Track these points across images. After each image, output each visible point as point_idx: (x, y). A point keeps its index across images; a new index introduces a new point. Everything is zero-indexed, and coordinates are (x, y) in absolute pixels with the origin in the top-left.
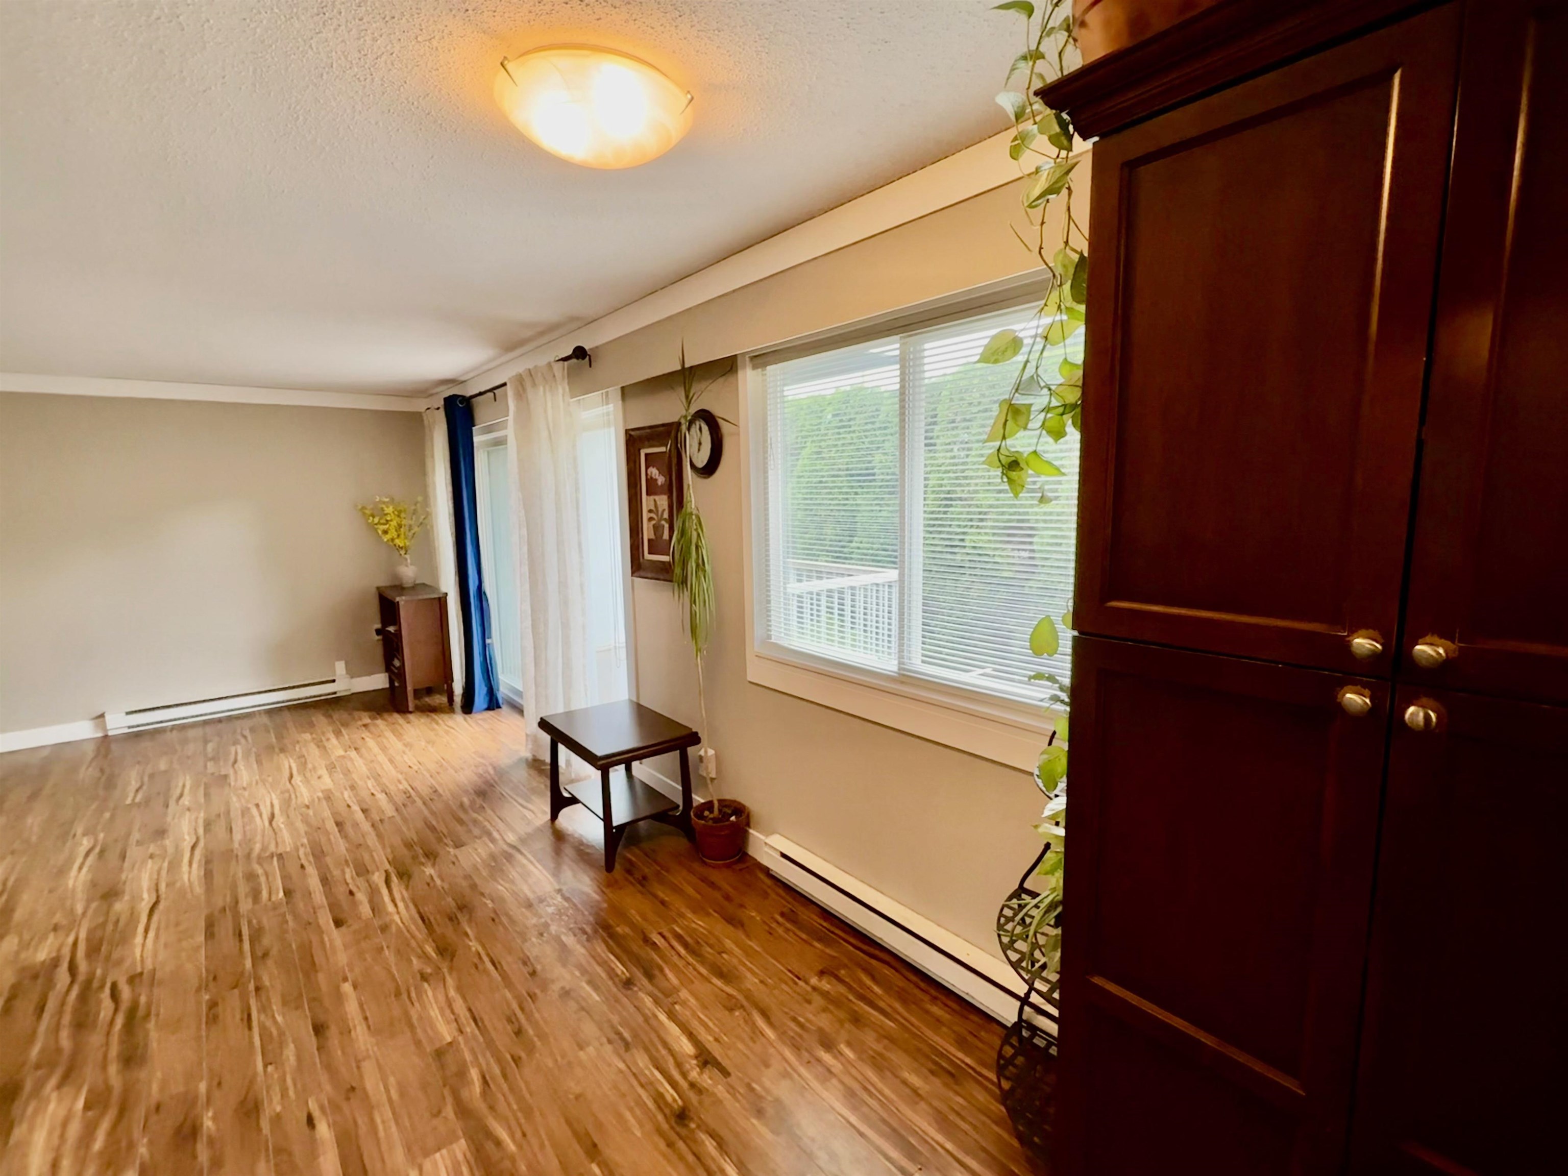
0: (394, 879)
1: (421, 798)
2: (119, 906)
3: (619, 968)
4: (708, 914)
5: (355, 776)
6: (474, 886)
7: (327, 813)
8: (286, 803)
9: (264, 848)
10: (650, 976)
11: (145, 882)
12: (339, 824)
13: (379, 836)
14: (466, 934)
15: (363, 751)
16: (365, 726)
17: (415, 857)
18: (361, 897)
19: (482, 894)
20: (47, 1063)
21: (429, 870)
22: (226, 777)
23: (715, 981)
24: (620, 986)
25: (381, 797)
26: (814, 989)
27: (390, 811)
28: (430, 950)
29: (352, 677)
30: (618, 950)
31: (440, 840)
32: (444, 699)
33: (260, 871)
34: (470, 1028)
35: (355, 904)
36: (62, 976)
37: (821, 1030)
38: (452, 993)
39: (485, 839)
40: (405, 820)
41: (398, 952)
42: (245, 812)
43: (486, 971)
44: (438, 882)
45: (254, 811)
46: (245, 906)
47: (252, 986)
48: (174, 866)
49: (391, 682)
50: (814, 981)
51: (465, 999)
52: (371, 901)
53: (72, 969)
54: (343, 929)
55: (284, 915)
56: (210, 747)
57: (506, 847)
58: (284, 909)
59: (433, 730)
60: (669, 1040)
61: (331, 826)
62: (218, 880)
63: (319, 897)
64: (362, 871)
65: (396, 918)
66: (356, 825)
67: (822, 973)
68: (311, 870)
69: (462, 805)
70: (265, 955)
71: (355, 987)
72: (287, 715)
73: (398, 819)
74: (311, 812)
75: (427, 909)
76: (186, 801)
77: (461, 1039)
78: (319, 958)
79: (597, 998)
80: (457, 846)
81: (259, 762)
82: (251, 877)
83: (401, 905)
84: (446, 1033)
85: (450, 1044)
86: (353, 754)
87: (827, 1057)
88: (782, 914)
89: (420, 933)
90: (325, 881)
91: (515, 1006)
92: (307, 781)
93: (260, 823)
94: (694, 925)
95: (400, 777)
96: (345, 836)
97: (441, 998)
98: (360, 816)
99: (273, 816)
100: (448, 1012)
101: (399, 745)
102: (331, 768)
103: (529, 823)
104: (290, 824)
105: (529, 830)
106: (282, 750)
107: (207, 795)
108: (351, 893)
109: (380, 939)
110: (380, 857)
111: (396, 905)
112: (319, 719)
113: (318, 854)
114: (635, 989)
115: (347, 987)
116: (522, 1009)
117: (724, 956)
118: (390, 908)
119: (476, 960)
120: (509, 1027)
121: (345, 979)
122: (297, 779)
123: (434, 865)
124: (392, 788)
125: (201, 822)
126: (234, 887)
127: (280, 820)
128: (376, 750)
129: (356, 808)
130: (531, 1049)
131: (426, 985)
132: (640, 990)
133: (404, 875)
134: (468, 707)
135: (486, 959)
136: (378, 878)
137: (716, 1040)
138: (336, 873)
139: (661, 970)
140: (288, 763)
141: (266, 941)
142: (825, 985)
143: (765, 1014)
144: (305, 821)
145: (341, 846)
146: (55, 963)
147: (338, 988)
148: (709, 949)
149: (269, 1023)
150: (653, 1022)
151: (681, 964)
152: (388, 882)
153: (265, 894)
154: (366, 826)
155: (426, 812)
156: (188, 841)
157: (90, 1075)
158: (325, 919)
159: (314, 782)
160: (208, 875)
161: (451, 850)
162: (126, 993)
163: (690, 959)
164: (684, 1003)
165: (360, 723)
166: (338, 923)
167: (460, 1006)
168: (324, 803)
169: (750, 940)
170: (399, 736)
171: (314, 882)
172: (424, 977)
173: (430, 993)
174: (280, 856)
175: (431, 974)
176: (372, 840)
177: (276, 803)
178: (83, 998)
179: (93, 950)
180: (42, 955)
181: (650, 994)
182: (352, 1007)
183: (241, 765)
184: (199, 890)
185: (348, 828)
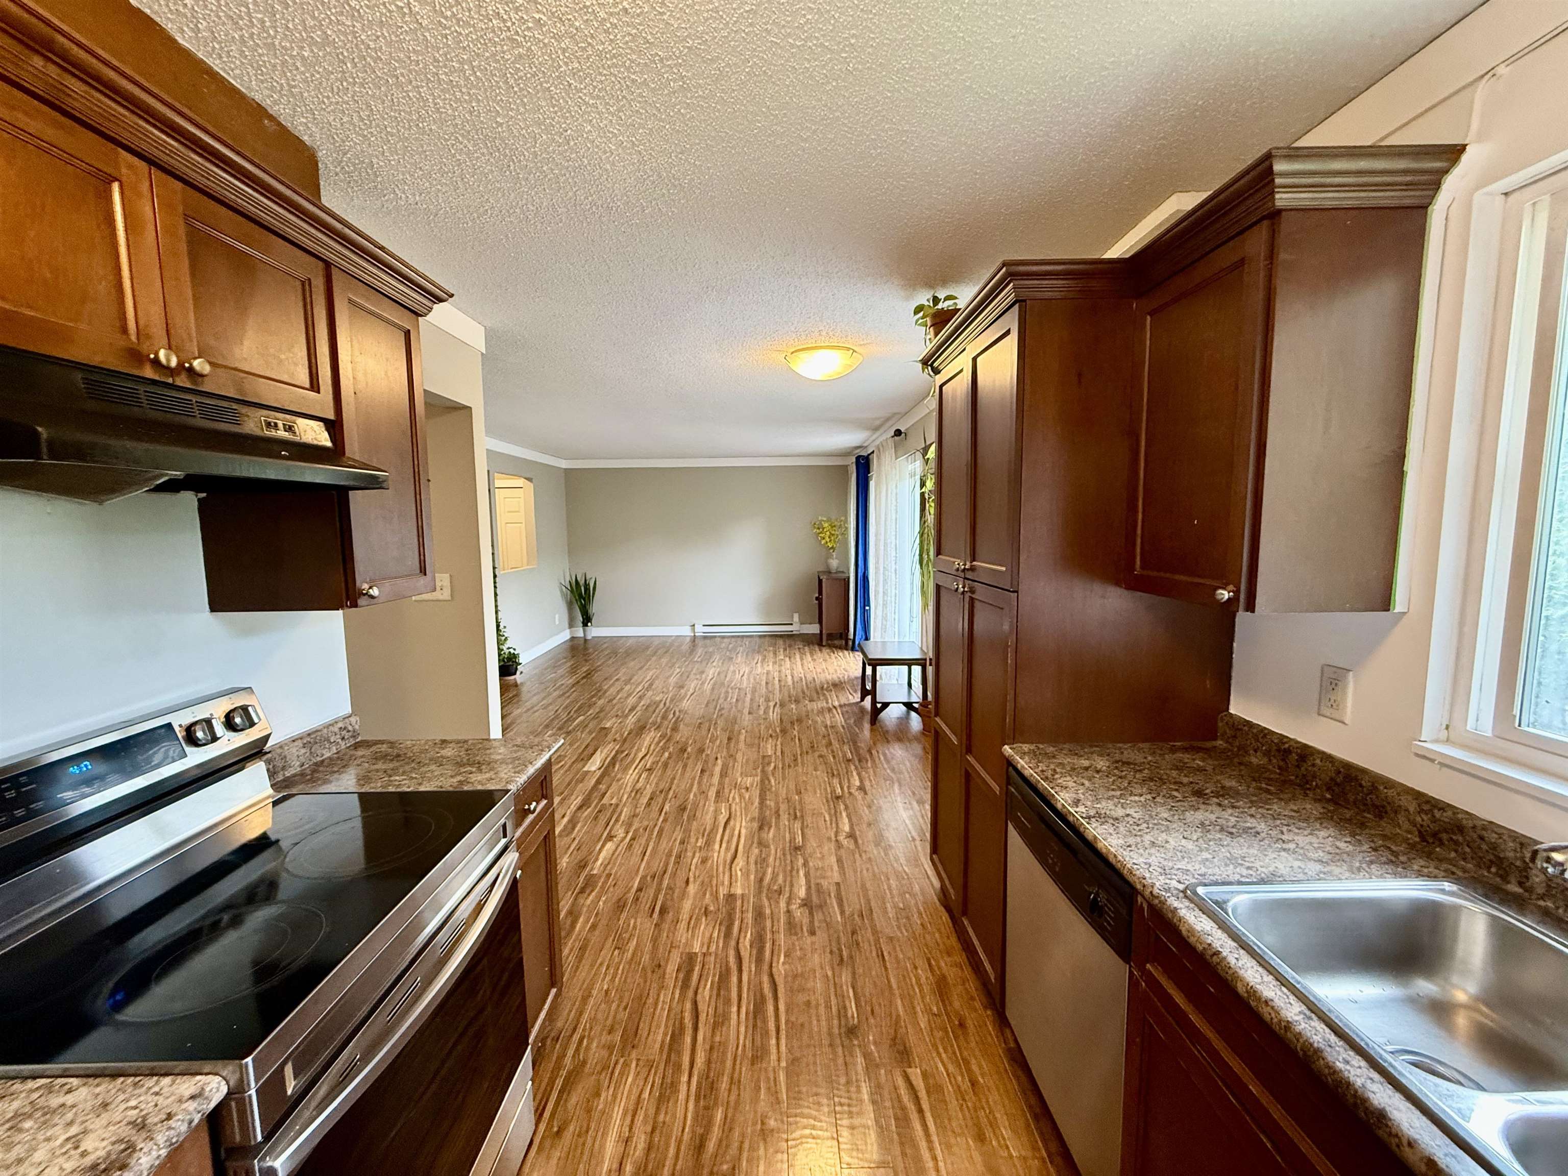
0: (778, 705)
1: (806, 681)
2: (683, 691)
6: (807, 715)
7: (764, 680)
8: (751, 672)
9: (736, 684)
11: (692, 686)
12: (767, 683)
13: (782, 689)
14: (794, 729)
17: (790, 701)
18: (762, 708)
19: (809, 719)
20: (654, 723)
21: (794, 706)
25: (790, 677)
27: (790, 682)
28: (778, 729)
31: (804, 697)
33: (731, 691)
35: (759, 709)
36: (662, 705)
39: (824, 701)
40: (796, 686)
42: (734, 672)
44: (794, 711)
45: (737, 673)
46: (721, 701)
48: (703, 683)
52: (765, 710)
53: (665, 704)
54: (751, 715)
55: (733, 707)
58: (734, 704)
59: (830, 655)
61: (764, 683)
62: (716, 691)
63: (747, 704)
64: (767, 700)
65: (771, 717)
66: (773, 685)
68: (749, 695)
70: (722, 715)
73: (794, 686)
74: (758, 678)
75: (784, 718)
80: (810, 701)
82: (727, 692)
83: (776, 713)
90: (752, 699)
92: (762, 666)
93: (738, 676)
96: (768, 686)
98: (777, 682)
102: (775, 663)
104: (748, 679)
108: (759, 705)
110: (776, 697)
111: (773, 714)
113: (754, 691)
118: (771, 714)
123: (796, 705)
125: (717, 672)
126: (720, 694)
127: (745, 677)
128: (798, 659)
129: (777, 679)
133: (783, 705)
134: (847, 649)
136: (772, 704)
138: (758, 698)
140: (758, 657)
141: (725, 711)
144: (755, 679)
145: (763, 691)
146: (661, 701)
152: (774, 706)
153: (730, 696)
154: (777, 685)
156: (711, 677)
157: (663, 729)
158: (746, 712)
159: (765, 667)
160: (713, 689)
161: (807, 702)
162: (677, 713)
166: (750, 713)
168: (765, 676)
170: (812, 655)
171: (748, 699)
174: (740, 688)
176: (777, 691)
177: (747, 672)
178: (666, 711)
179: (672, 700)
180: (658, 698)
183: (740, 655)
184: (708, 692)
185: (770, 685)
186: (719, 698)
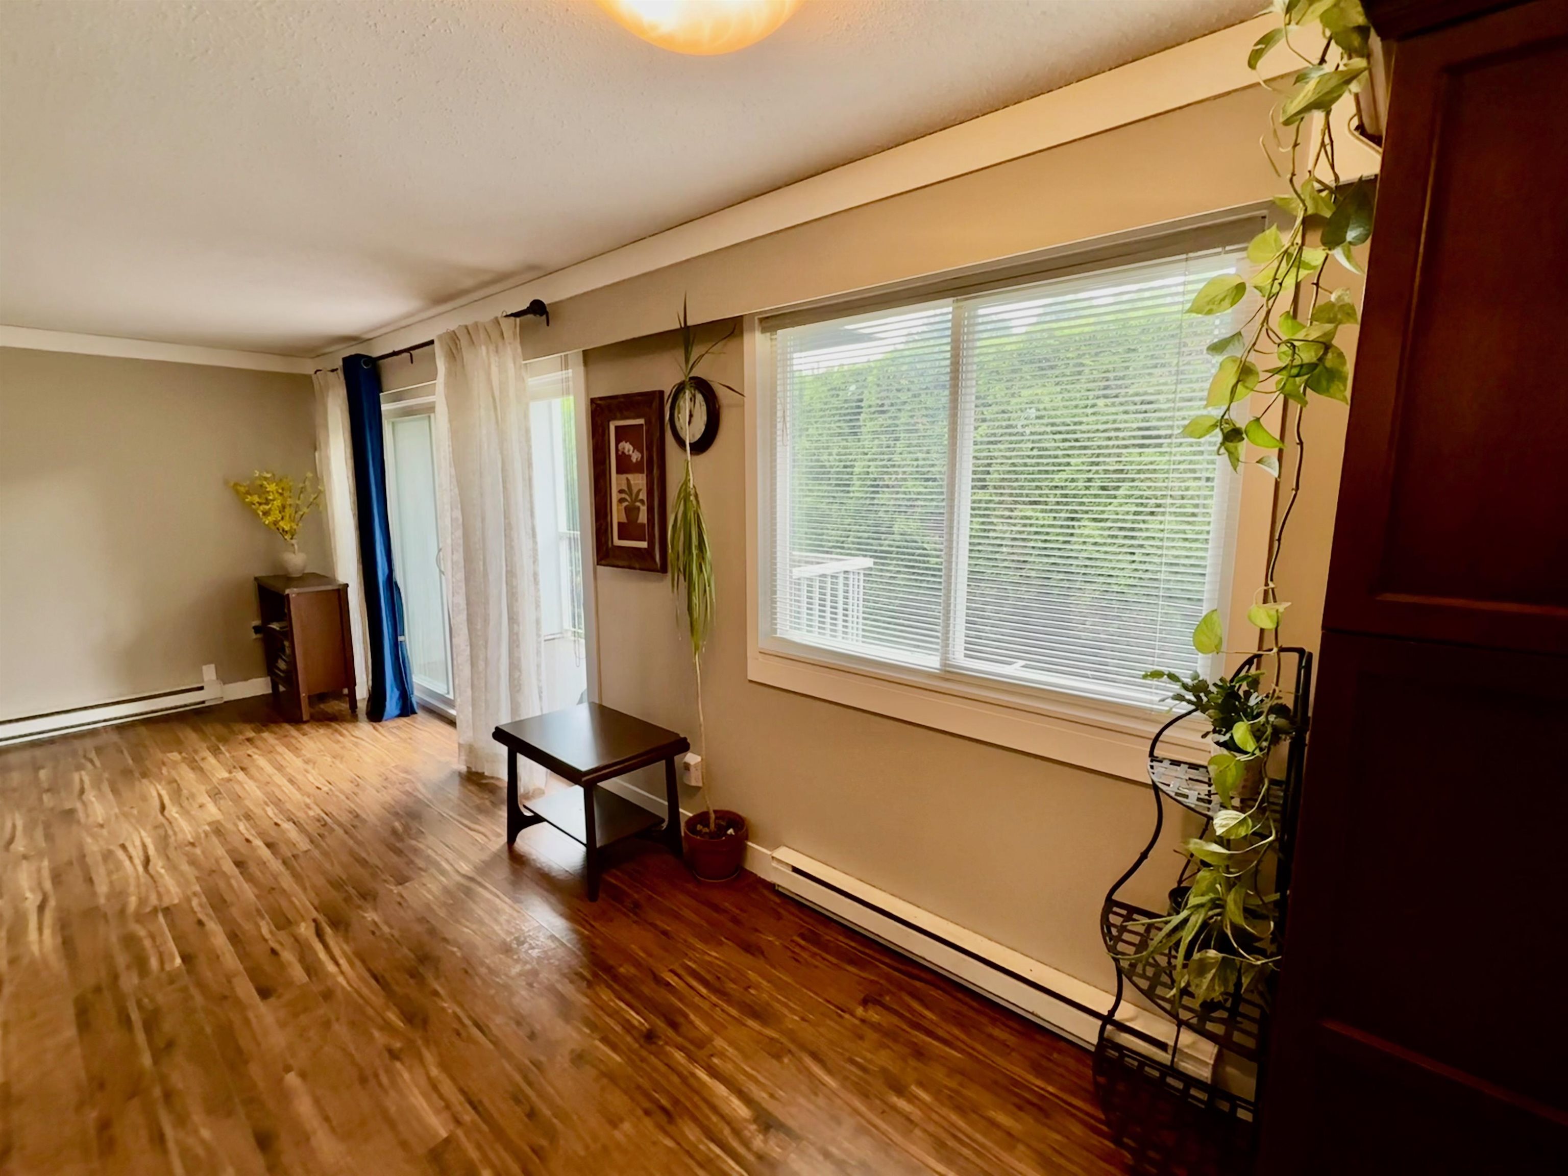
0: (328, 930)
1: (340, 825)
3: (635, 1018)
4: (721, 944)
5: (247, 802)
6: (432, 932)
7: (220, 851)
8: (163, 842)
9: (142, 902)
10: (674, 1025)
12: (239, 864)
13: (296, 876)
14: (436, 993)
15: (253, 771)
16: (249, 740)
17: (348, 899)
18: (288, 956)
19: (445, 940)
21: (371, 916)
22: (71, 812)
23: (751, 1023)
24: (642, 1041)
25: (287, 826)
26: (863, 1021)
27: (304, 844)
28: (393, 1016)
29: (224, 684)
30: (627, 996)
31: (374, 875)
32: (345, 706)
33: (142, 933)
34: (469, 1116)
35: (282, 967)
37: (884, 1071)
38: (435, 1072)
39: (433, 870)
40: (325, 854)
41: (353, 1024)
42: (108, 856)
43: (470, 1040)
44: (386, 929)
45: (120, 854)
46: (129, 981)
47: (157, 1092)
49: (275, 686)
50: (860, 1011)
51: (453, 1079)
52: (302, 960)
54: (272, 1000)
55: (185, 989)
56: (43, 774)
57: (459, 879)
58: (186, 980)
59: (338, 742)
60: (717, 1102)
61: (228, 866)
62: (84, 950)
63: (230, 960)
64: (283, 922)
65: (341, 979)
66: (262, 864)
67: (865, 1002)
68: (213, 926)
69: (394, 832)
70: (170, 1045)
71: (303, 1075)
72: (143, 730)
73: (316, 853)
74: (198, 851)
75: (380, 965)
76: (20, 846)
77: (460, 1133)
78: (244, 1042)
79: (618, 1059)
80: (400, 883)
81: (115, 791)
82: (130, 941)
83: (342, 961)
84: (440, 1128)
85: (447, 1141)
86: (240, 775)
87: (902, 1104)
88: (802, 936)
89: (377, 998)
90: (234, 937)
91: (518, 1078)
92: (185, 812)
93: (132, 869)
94: (707, 958)
95: (308, 801)
96: (250, 878)
97: (423, 1081)
98: (265, 853)
99: (147, 861)
100: (435, 1097)
101: (298, 762)
102: (215, 795)
103: (483, 848)
104: (172, 867)
105: (485, 856)
106: (144, 775)
107: (49, 837)
108: (274, 952)
109: (323, 1010)
110: (302, 900)
111: (337, 964)
112: (190, 736)
113: (219, 904)
114: (661, 1043)
115: (292, 1079)
116: (530, 1084)
117: (752, 991)
118: (331, 968)
119: (456, 1025)
120: (518, 1109)
121: (288, 1069)
122: (172, 811)
123: (375, 909)
124: (300, 815)
125: (46, 873)
126: (109, 958)
127: (158, 865)
128: (269, 769)
129: (258, 843)
130: (552, 1135)
131: (398, 1065)
132: (667, 1043)
133: (339, 923)
134: (376, 713)
135: (467, 1022)
136: (305, 930)
137: (772, 1096)
138: (247, 926)
139: (686, 1016)
140: (155, 790)
141: (168, 1025)
142: (874, 1015)
143: (815, 1056)
144: (193, 862)
145: (248, 892)
147: (281, 1080)
148: (734, 986)
149: (191, 1141)
150: (692, 1081)
151: (705, 1006)
152: (320, 934)
153: (154, 963)
154: (275, 865)
155: (351, 843)
156: (32, 900)
158: (245, 989)
159: (195, 812)
160: (68, 945)
161: (396, 890)
163: (714, 999)
164: (722, 1055)
165: (241, 737)
166: (264, 993)
167: (447, 1087)
168: (214, 839)
169: (775, 968)
170: (296, 750)
171: (219, 939)
172: (394, 1055)
173: (406, 1075)
174: (167, 911)
175: (401, 1050)
176: (287, 882)
177: (149, 842)
181: (681, 1048)
182: (304, 1107)
183: (91, 795)
184: (57, 964)
185: (253, 869)
186: (115, 977)
